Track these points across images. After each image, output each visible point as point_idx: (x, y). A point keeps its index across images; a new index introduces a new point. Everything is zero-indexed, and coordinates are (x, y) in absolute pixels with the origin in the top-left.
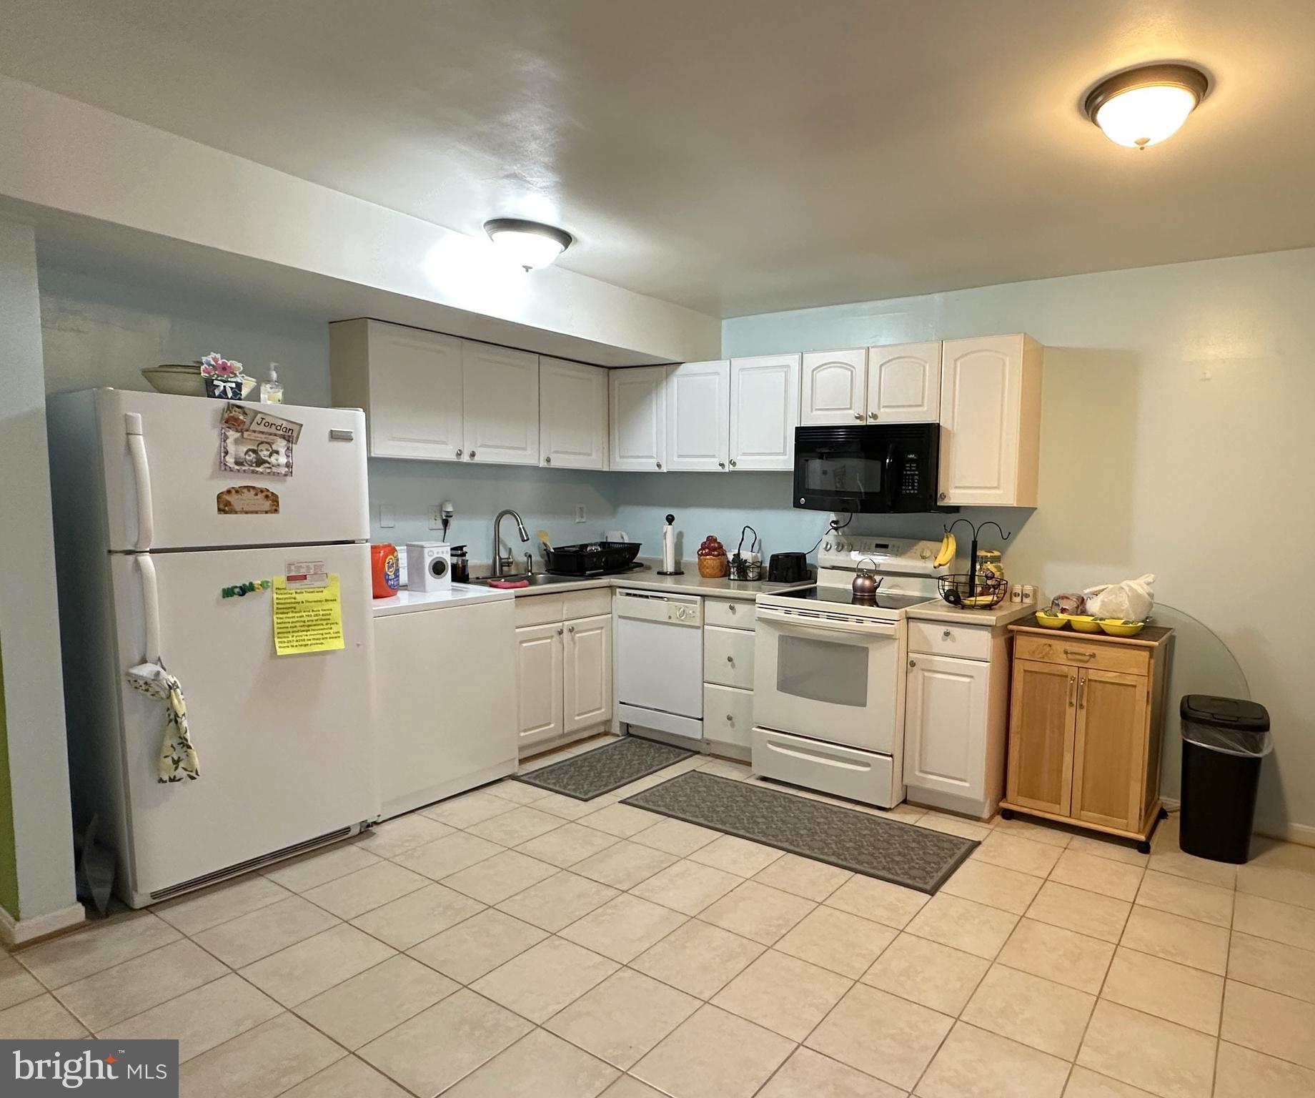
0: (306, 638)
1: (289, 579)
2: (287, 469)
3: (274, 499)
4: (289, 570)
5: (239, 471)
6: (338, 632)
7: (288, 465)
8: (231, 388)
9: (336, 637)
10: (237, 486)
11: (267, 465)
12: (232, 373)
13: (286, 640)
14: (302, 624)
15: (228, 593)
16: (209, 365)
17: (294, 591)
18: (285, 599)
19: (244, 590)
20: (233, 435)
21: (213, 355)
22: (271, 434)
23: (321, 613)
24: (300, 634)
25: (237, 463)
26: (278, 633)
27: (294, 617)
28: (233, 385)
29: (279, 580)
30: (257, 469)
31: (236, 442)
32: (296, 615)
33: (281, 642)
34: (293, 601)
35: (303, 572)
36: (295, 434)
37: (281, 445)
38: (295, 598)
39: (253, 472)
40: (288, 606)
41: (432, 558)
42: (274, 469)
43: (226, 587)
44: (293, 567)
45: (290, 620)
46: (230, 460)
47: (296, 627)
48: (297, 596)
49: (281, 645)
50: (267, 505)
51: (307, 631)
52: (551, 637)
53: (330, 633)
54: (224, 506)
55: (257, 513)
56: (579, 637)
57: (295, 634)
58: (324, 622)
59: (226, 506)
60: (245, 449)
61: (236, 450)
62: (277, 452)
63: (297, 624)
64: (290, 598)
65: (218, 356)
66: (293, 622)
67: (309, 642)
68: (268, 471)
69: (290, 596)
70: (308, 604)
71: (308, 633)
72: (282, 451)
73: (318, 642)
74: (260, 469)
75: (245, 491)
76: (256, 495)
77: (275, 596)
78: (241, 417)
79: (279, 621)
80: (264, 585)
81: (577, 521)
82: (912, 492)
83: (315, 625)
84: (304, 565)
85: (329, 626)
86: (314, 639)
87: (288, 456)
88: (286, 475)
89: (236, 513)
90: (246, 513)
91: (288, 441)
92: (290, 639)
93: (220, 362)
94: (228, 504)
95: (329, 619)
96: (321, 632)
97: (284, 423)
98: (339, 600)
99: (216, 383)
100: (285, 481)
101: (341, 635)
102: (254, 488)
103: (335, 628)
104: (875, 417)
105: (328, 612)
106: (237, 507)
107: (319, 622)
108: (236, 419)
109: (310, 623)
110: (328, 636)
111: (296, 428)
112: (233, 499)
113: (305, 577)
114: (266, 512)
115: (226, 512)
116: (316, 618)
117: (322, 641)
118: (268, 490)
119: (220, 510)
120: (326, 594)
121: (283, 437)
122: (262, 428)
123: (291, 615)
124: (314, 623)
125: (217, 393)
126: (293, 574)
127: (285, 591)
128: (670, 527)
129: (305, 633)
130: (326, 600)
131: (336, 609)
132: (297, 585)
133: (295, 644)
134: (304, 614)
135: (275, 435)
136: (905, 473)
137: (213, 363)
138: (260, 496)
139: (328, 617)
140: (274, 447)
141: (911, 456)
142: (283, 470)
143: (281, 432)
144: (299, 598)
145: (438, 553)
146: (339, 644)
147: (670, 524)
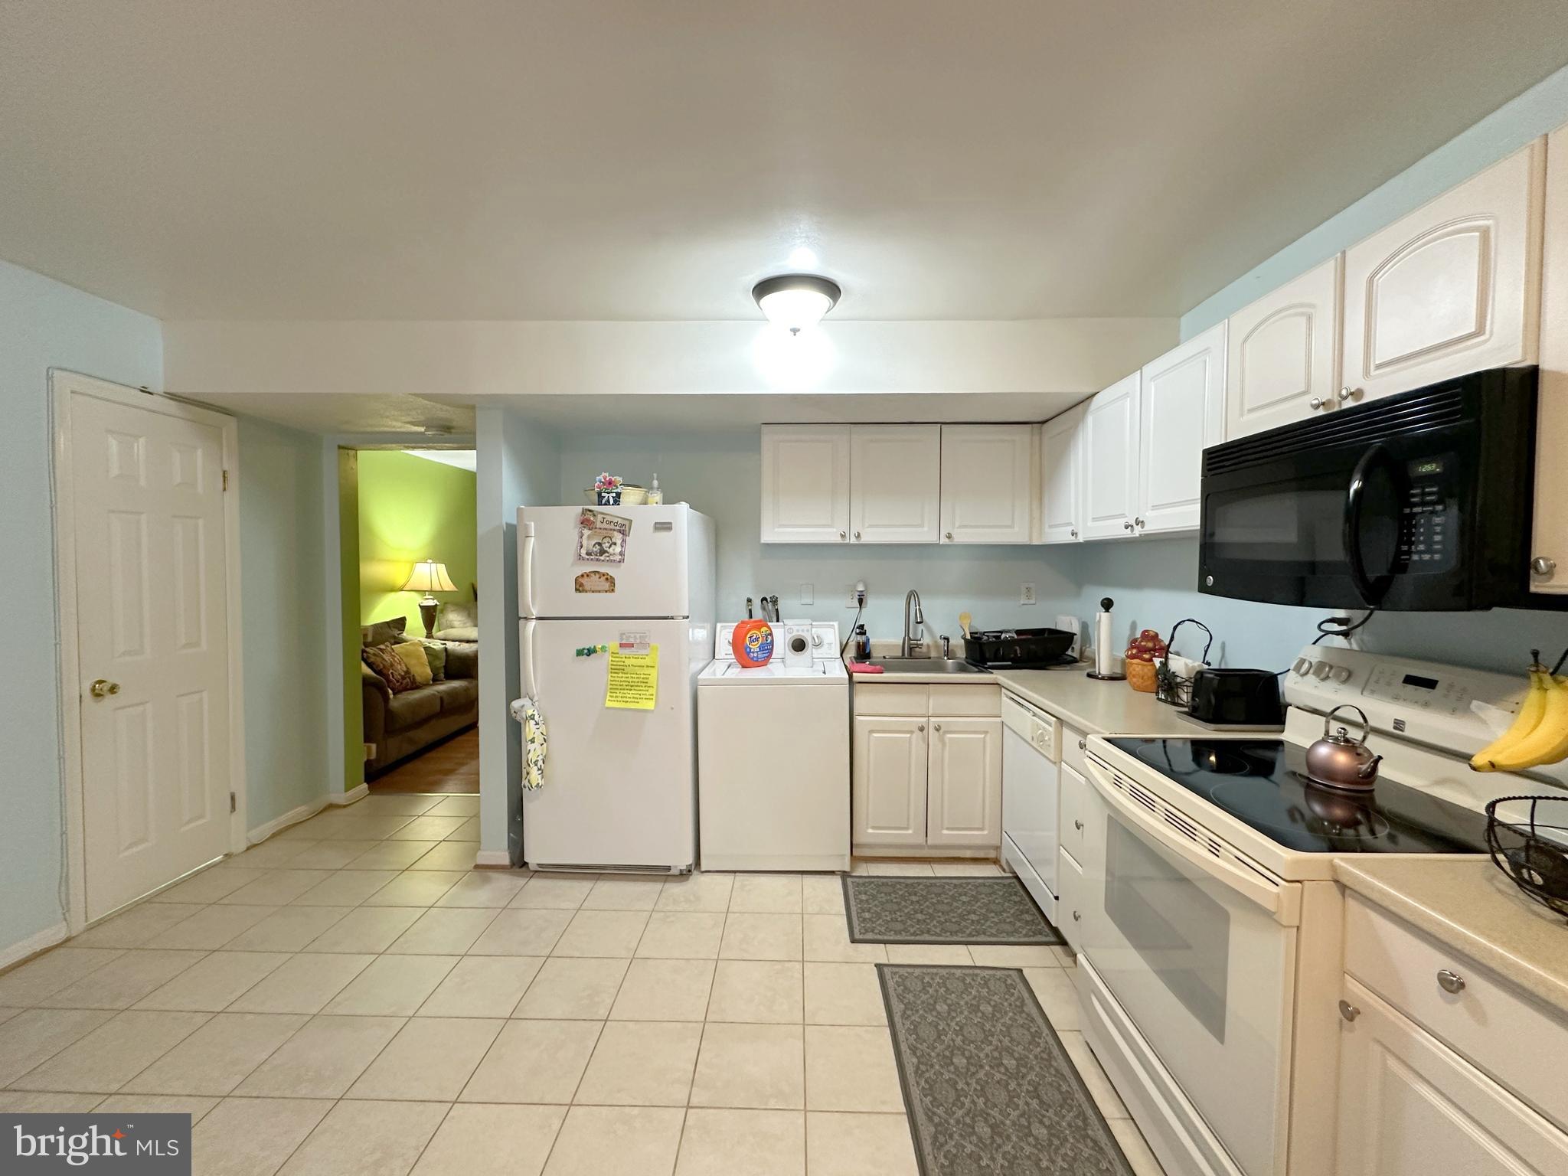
0: (628, 696)
1: (621, 645)
2: (620, 557)
3: (611, 581)
4: (622, 639)
5: (588, 559)
6: (652, 695)
7: (621, 554)
8: (613, 497)
9: (650, 699)
10: (587, 571)
11: (607, 554)
12: (615, 486)
13: (614, 695)
14: (627, 683)
15: (580, 653)
16: (601, 482)
17: (624, 656)
18: (618, 661)
19: (590, 652)
20: (586, 532)
21: (603, 474)
22: (611, 530)
23: (642, 676)
24: (625, 691)
25: (587, 554)
26: (611, 689)
27: (622, 677)
28: (614, 495)
29: (613, 645)
30: (600, 558)
31: (589, 537)
32: (624, 675)
33: (611, 696)
34: (622, 664)
35: (632, 641)
36: (627, 529)
37: (618, 538)
38: (624, 662)
39: (597, 560)
40: (618, 667)
41: (791, 635)
42: (612, 558)
43: (579, 648)
44: (624, 637)
45: (619, 679)
46: (583, 552)
47: (622, 685)
48: (626, 661)
49: (610, 699)
50: (607, 586)
51: (631, 690)
52: (912, 732)
53: (646, 694)
54: (580, 588)
55: (599, 592)
56: (950, 738)
57: (622, 691)
58: (643, 685)
59: (580, 586)
60: (594, 543)
61: (588, 544)
62: (615, 544)
63: (624, 684)
64: (621, 661)
65: (607, 475)
66: (621, 681)
67: (630, 700)
68: (608, 559)
69: (620, 659)
70: (633, 668)
71: (631, 692)
72: (619, 542)
73: (636, 700)
74: (602, 558)
75: (593, 575)
76: (600, 578)
77: (611, 659)
78: (592, 519)
79: (613, 679)
80: (603, 648)
81: (1022, 602)
82: (1427, 557)
83: (637, 686)
84: (632, 635)
85: (647, 688)
86: (634, 698)
87: (622, 547)
88: (620, 562)
89: (586, 592)
90: (593, 592)
91: (623, 534)
92: (618, 695)
93: (608, 479)
94: (581, 585)
95: (647, 683)
96: (640, 692)
97: (619, 520)
98: (656, 667)
99: (603, 494)
100: (620, 566)
101: (654, 697)
102: (598, 572)
103: (650, 692)
104: (1357, 394)
105: (647, 676)
106: (587, 587)
107: (639, 684)
108: (588, 520)
109: (633, 684)
110: (644, 697)
111: (627, 523)
112: (584, 581)
113: (632, 645)
114: (606, 592)
115: (580, 592)
116: (637, 680)
117: (639, 700)
118: (608, 574)
119: (577, 590)
120: (648, 661)
121: (620, 531)
122: (605, 525)
123: (620, 675)
124: (636, 684)
125: (603, 502)
126: (624, 642)
127: (618, 655)
128: (1104, 615)
129: (629, 692)
130: (647, 666)
131: (654, 673)
132: (627, 651)
133: (619, 699)
134: (629, 675)
135: (614, 530)
136: (1407, 511)
137: (603, 480)
138: (603, 578)
139: (646, 681)
140: (613, 540)
141: (1428, 468)
142: (618, 558)
143: (618, 528)
144: (628, 662)
145: (798, 631)
146: (650, 705)
147: (1107, 610)
